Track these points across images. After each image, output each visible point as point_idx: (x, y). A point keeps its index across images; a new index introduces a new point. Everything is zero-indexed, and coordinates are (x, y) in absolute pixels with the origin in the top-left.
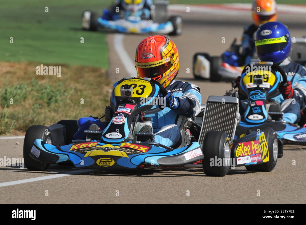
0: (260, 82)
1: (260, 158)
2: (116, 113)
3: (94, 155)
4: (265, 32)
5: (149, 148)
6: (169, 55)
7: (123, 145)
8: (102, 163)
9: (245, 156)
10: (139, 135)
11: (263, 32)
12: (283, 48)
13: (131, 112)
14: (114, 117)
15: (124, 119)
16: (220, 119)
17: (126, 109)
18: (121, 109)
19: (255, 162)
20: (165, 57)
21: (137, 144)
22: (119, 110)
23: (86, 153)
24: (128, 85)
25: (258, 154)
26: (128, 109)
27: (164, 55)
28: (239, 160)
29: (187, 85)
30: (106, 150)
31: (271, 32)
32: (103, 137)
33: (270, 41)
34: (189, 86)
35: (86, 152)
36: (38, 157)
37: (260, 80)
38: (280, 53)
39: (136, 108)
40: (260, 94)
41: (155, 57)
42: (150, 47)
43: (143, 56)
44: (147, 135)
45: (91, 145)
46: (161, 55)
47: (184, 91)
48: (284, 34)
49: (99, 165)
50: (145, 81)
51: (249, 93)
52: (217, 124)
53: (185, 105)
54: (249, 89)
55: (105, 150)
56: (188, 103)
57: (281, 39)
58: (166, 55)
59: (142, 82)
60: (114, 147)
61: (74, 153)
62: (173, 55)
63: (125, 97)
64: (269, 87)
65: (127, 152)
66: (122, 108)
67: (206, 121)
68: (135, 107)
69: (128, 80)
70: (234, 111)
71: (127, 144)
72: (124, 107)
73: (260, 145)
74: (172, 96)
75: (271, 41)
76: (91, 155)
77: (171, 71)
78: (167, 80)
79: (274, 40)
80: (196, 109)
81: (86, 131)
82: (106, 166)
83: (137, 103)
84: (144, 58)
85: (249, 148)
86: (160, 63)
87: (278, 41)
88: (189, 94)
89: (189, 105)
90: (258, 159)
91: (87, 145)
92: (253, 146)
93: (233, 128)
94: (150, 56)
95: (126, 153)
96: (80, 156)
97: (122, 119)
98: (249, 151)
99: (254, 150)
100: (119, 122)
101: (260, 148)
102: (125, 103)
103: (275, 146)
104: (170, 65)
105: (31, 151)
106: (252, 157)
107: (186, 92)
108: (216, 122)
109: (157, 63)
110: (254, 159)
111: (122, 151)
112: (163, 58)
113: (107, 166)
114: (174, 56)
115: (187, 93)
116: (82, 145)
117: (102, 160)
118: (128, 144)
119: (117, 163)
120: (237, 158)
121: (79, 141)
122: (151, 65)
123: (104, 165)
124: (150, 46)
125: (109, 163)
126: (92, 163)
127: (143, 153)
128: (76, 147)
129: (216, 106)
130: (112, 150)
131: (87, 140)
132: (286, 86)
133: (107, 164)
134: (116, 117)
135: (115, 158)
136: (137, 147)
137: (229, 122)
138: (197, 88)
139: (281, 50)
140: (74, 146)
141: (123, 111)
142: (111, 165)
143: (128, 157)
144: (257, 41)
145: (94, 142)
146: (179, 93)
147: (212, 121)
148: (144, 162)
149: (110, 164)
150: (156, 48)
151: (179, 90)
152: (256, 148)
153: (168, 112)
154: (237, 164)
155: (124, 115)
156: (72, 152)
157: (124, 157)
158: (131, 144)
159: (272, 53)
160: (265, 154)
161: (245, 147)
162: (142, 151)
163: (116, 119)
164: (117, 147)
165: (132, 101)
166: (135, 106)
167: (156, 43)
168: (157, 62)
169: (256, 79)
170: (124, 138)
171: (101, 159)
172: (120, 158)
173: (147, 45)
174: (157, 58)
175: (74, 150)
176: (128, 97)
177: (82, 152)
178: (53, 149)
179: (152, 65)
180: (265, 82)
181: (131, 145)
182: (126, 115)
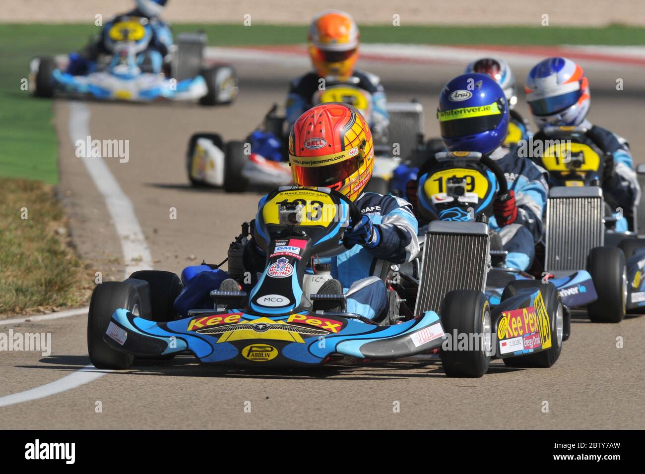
0: (460, 191)
1: (537, 341)
2: (272, 257)
3: (237, 339)
4: (459, 95)
5: (342, 323)
6: (357, 142)
7: (291, 318)
8: (253, 355)
9: (514, 337)
10: (317, 298)
11: (454, 94)
12: (495, 126)
13: (302, 254)
14: (270, 265)
15: (289, 268)
16: (454, 266)
17: (291, 249)
18: (281, 248)
19: (530, 348)
20: (349, 147)
21: (319, 317)
22: (277, 251)
23: (221, 334)
24: (288, 202)
25: (534, 333)
26: (295, 248)
27: (348, 143)
28: (504, 344)
29: (388, 200)
30: (261, 328)
31: (470, 95)
32: (252, 304)
33: (469, 112)
34: (393, 202)
35: (221, 332)
36: (122, 344)
37: (460, 187)
38: (489, 135)
39: (311, 247)
40: (460, 215)
41: (330, 146)
42: (321, 127)
43: (306, 143)
44: (334, 298)
45: (230, 320)
46: (342, 142)
47: (384, 212)
48: (496, 99)
49: (248, 358)
50: (320, 193)
51: (438, 213)
52: (449, 275)
53: (392, 240)
54: (437, 205)
55: (259, 328)
56: (397, 236)
57: (490, 108)
58: (350, 143)
59: (315, 195)
60: (274, 323)
61: (198, 335)
62: (364, 143)
63: (288, 226)
64: (476, 201)
65: (302, 333)
66: (283, 247)
67: (428, 270)
68: (309, 245)
69: (286, 192)
70: (481, 249)
71: (300, 317)
72: (286, 245)
73: (537, 315)
74: (369, 222)
75: (472, 112)
76: (230, 339)
77: (360, 174)
78: (352, 193)
79: (476, 109)
80: (411, 248)
81: (214, 293)
82: (260, 359)
83: (311, 237)
84: (309, 147)
85: (519, 322)
86: (340, 157)
87: (484, 112)
88: (396, 218)
89: (399, 239)
90: (535, 344)
91: (220, 319)
92: (526, 318)
93: (481, 284)
94: (321, 144)
95: (301, 335)
96: (210, 342)
97: (286, 269)
98: (520, 327)
99: (528, 324)
100: (282, 274)
101: (537, 321)
102: (288, 237)
103: (559, 316)
104: (357, 161)
105: (107, 333)
106: (524, 339)
107: (388, 215)
108: (446, 271)
109: (335, 158)
110: (529, 342)
111: (291, 330)
112: (346, 148)
113: (262, 359)
114: (366, 145)
115: (392, 216)
116: (211, 320)
117: (254, 349)
118: (302, 317)
119: (283, 354)
120: (500, 341)
121: (203, 312)
122: (322, 162)
123: (258, 357)
124: (320, 125)
125: (268, 354)
126: (232, 354)
127: (332, 335)
128: (200, 323)
129: (446, 241)
130: (272, 329)
131: (219, 310)
132: (505, 201)
133: (264, 356)
134: (274, 265)
135: (279, 344)
136: (318, 323)
137: (471, 272)
138: (407, 206)
139: (491, 130)
140: (196, 322)
141: (286, 253)
142: (270, 358)
143: (303, 342)
144: (443, 113)
145: (234, 313)
146: (376, 216)
147: (439, 271)
148: (336, 352)
149: (269, 356)
150: (332, 129)
151: (375, 211)
152: (531, 322)
153: (357, 254)
154: (501, 353)
155: (288, 260)
156: (193, 333)
157: (296, 342)
158: (307, 316)
159: (473, 136)
160: (545, 334)
161: (514, 319)
162: (329, 330)
163: (274, 269)
164: (281, 322)
165: (301, 233)
166: (308, 242)
167: (333, 119)
168: (333, 156)
169: (451, 185)
170: (294, 305)
171: (251, 347)
172: (287, 344)
173: (315, 123)
174: (334, 148)
175: (195, 329)
176: (293, 226)
177: (213, 333)
178: (151, 328)
179: (324, 161)
180: (468, 191)
181: (306, 320)
182: (293, 260)
